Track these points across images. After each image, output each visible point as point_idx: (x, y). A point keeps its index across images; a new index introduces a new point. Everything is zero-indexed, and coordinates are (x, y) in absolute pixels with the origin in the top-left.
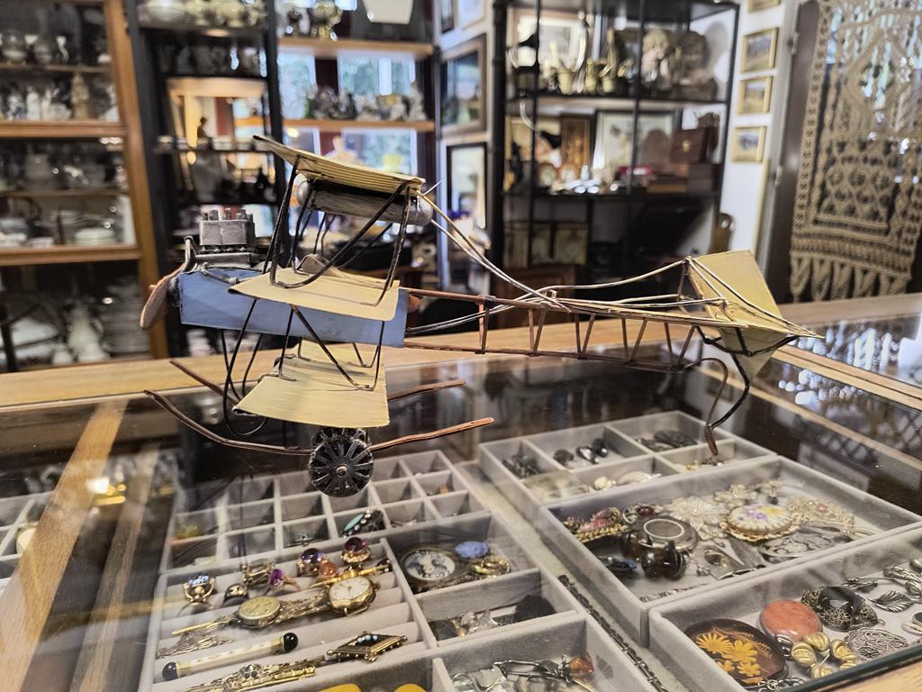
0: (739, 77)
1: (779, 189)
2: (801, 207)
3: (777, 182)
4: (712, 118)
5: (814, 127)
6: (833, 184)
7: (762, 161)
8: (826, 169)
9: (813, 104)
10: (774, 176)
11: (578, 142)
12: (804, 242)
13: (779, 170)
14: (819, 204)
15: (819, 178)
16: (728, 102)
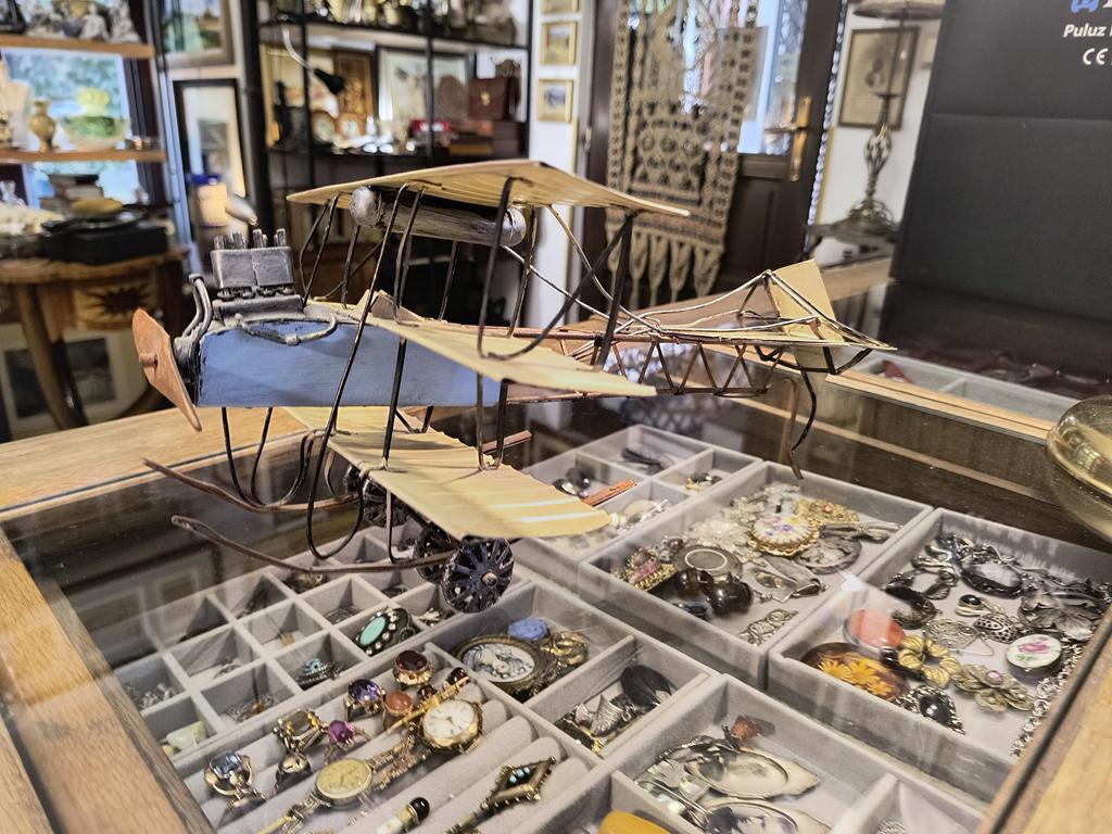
0: (539, 20)
1: (589, 154)
2: (614, 175)
3: (587, 147)
4: (511, 66)
5: (623, 85)
6: (644, 150)
7: (570, 121)
8: (637, 133)
9: (620, 59)
10: (584, 140)
11: (358, 86)
12: (620, 212)
13: (588, 133)
14: (633, 172)
15: (631, 142)
16: (529, 48)
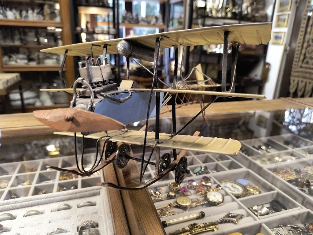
0: (276, 14)
1: (288, 55)
2: (296, 61)
5: (303, 33)
6: (309, 54)
7: (282, 44)
8: (306, 48)
9: (303, 25)
10: (287, 50)
12: (296, 74)
13: (288, 48)
14: (303, 61)
15: (303, 51)
